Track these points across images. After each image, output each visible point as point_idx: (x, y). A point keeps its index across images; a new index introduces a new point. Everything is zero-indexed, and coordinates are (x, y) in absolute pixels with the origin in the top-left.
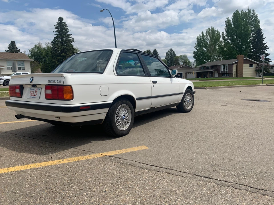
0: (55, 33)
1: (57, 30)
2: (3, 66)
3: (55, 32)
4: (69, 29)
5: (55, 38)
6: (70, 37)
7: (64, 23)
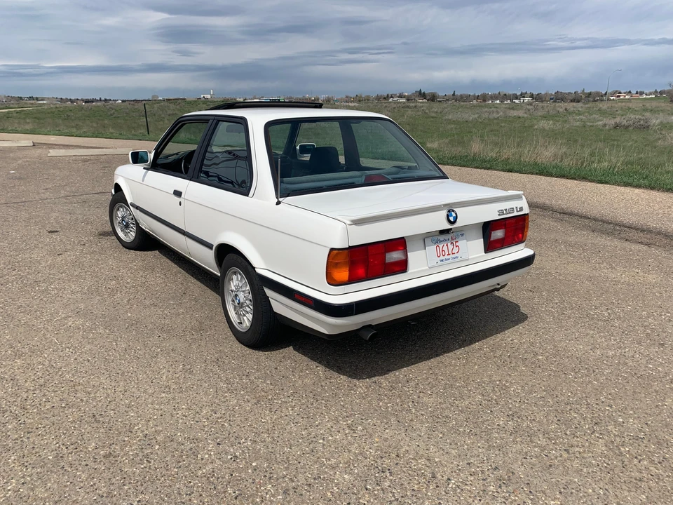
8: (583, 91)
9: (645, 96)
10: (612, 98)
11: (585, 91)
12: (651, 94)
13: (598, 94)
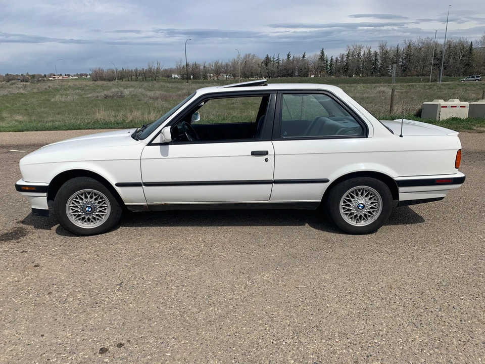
8: (28, 73)
9: (71, 78)
10: (51, 79)
11: (29, 74)
12: (75, 76)
13: (40, 76)
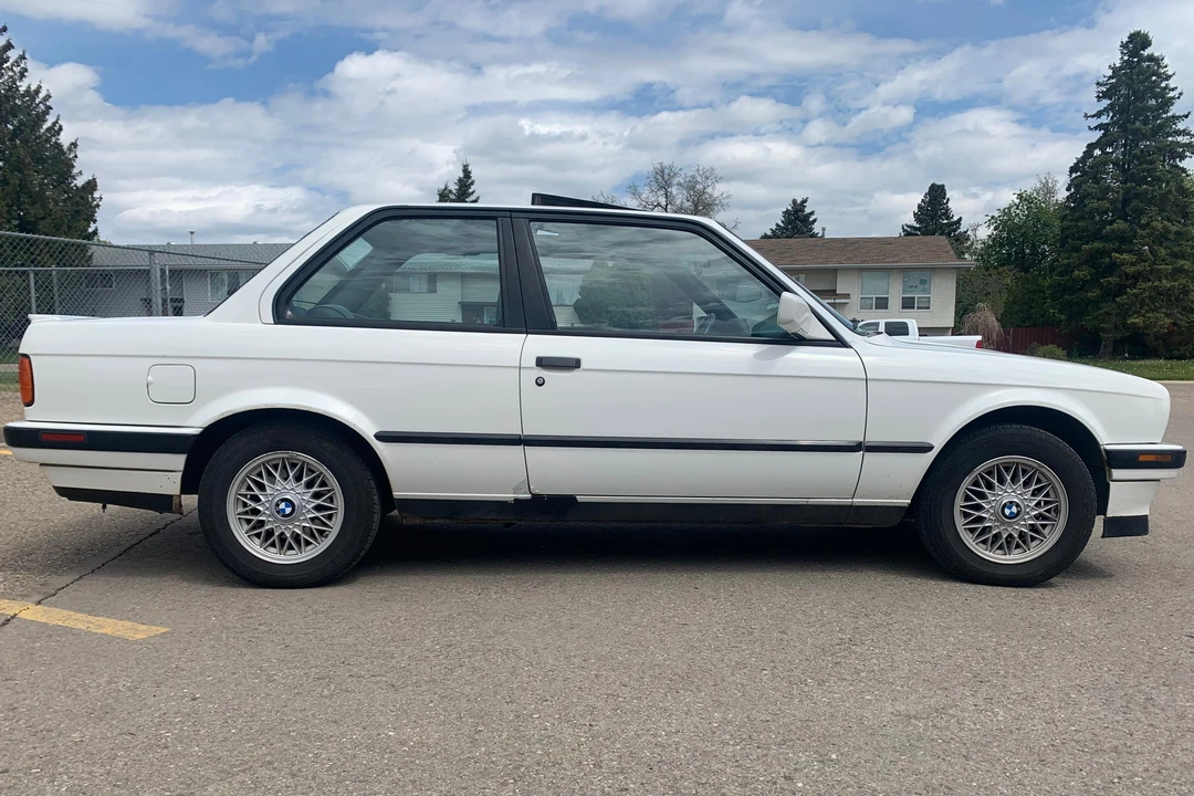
0: (1095, 122)
1: (1106, 102)
2: (847, 296)
3: (1093, 116)
4: (1173, 90)
5: (1089, 146)
6: (1179, 133)
7: (1151, 58)
